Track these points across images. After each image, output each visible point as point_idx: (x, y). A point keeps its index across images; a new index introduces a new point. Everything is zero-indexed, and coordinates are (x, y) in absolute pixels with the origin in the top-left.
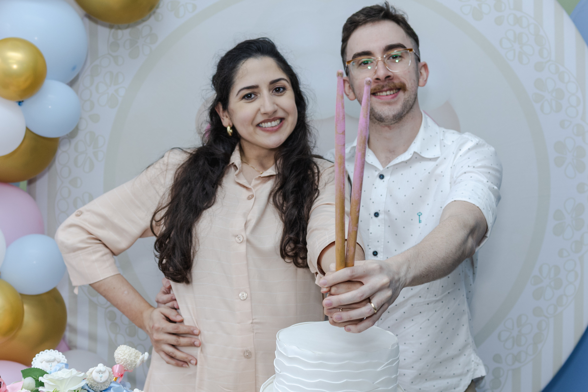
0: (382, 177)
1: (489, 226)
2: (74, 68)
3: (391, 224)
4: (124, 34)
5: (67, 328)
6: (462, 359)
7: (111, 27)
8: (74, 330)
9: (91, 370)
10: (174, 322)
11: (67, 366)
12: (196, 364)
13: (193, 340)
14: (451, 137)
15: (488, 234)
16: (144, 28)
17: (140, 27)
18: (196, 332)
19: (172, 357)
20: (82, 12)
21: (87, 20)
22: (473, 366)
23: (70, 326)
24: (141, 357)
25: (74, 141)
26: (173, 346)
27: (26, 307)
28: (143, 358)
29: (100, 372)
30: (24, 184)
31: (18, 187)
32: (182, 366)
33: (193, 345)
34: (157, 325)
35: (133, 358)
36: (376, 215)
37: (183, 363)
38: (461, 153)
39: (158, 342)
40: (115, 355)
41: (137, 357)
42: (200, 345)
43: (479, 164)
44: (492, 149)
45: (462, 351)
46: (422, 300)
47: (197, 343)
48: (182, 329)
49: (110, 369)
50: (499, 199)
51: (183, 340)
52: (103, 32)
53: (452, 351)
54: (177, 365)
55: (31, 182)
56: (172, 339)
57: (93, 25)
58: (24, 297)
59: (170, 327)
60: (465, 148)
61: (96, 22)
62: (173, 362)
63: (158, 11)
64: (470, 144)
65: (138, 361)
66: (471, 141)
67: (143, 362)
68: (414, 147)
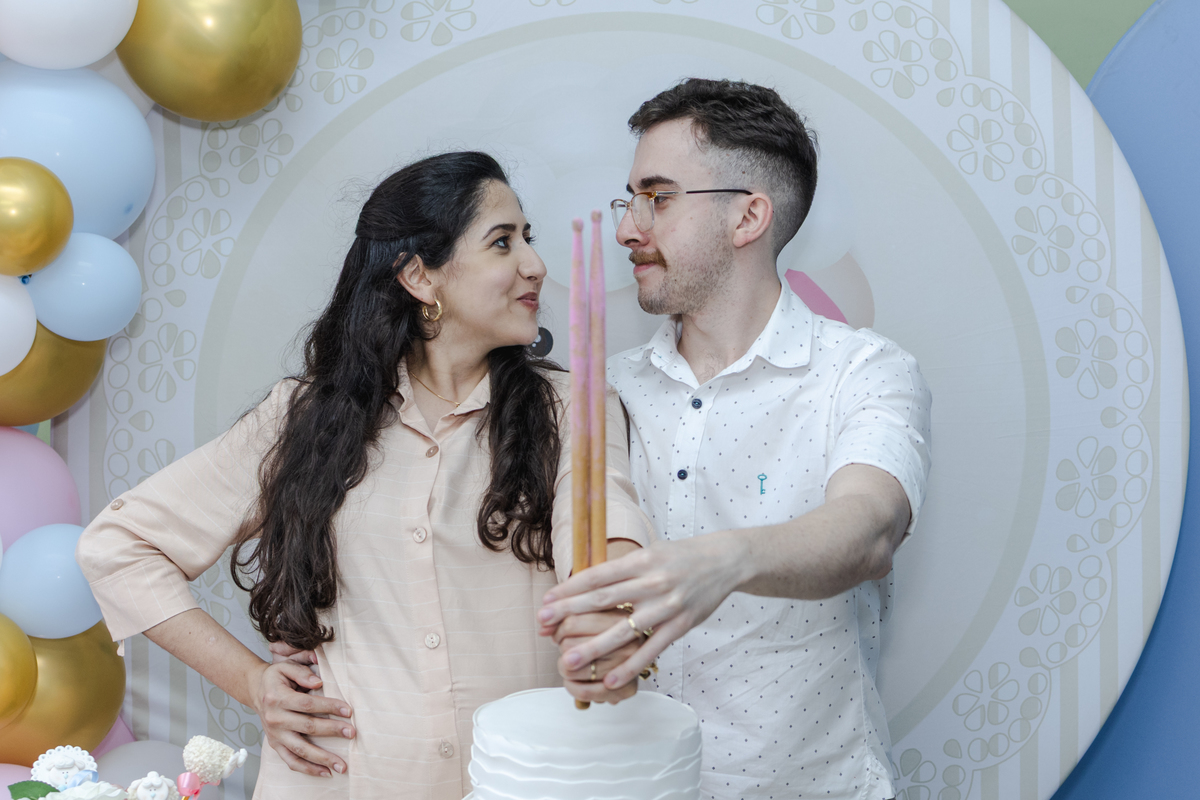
0: (697, 404)
1: (915, 511)
2: (129, 209)
3: (708, 493)
4: (229, 139)
5: (128, 699)
6: (847, 765)
7: (204, 127)
8: (142, 702)
9: (135, 783)
10: (306, 690)
11: (97, 776)
12: (345, 771)
13: (340, 726)
14: (836, 333)
16: (267, 124)
17: (259, 123)
18: (345, 711)
19: (301, 758)
20: (147, 102)
21: (159, 119)
22: (867, 778)
23: (134, 694)
24: (232, 758)
25: (137, 342)
26: (303, 736)
27: (40, 662)
28: (236, 759)
29: (151, 787)
30: (45, 426)
31: (34, 433)
32: (319, 774)
33: (339, 734)
34: (270, 696)
35: (216, 760)
36: (682, 475)
37: (321, 769)
38: (852, 365)
39: (274, 726)
40: (185, 755)
41: (225, 758)
42: (355, 735)
43: (888, 391)
44: (911, 359)
45: (846, 749)
46: (765, 643)
47: (348, 731)
48: (317, 702)
49: (170, 782)
51: (320, 725)
52: (190, 137)
53: (826, 747)
54: (311, 773)
55: (57, 422)
56: (301, 723)
57: (171, 125)
58: (36, 643)
59: (297, 699)
60: (860, 359)
61: (177, 120)
62: (303, 766)
63: (292, 91)
64: (868, 352)
65: (227, 766)
66: (870, 345)
67: (235, 766)
68: (760, 347)
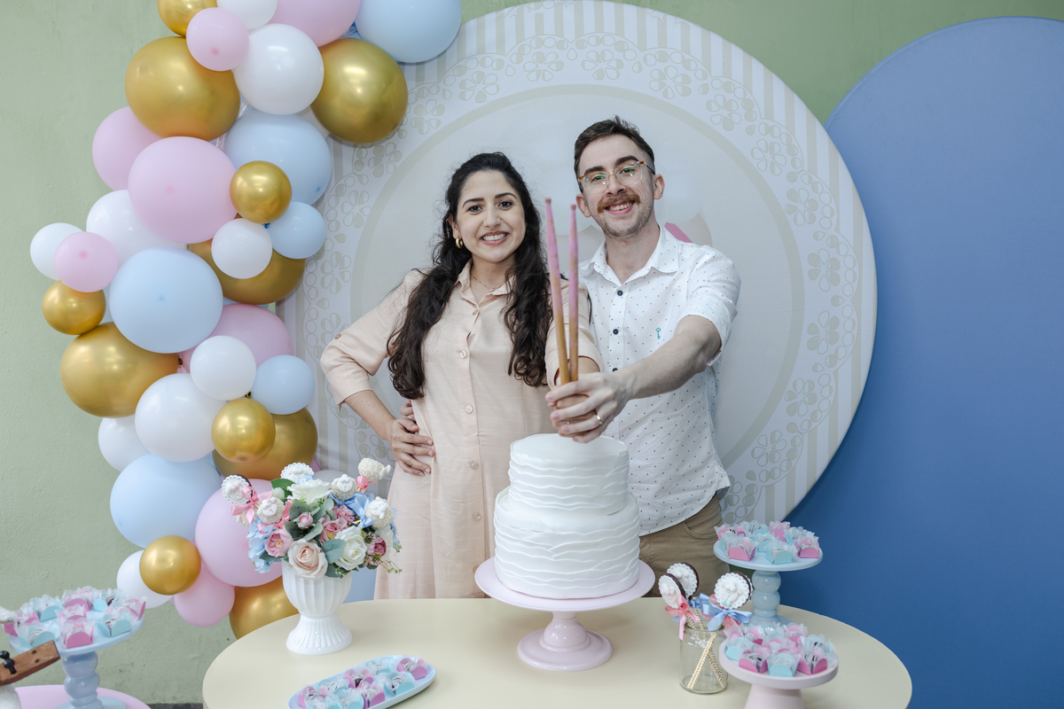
0: (620, 293)
1: (723, 340)
2: (318, 189)
3: (630, 341)
4: (368, 153)
5: (318, 449)
7: (355, 146)
8: (325, 451)
9: (335, 480)
10: (413, 433)
11: (314, 477)
12: (430, 472)
13: (427, 450)
14: (690, 250)
15: (722, 349)
16: (387, 145)
17: (384, 145)
18: (430, 442)
19: (410, 466)
20: (326, 132)
21: (331, 140)
22: (717, 477)
23: (321, 448)
24: (384, 469)
25: (320, 262)
26: (411, 455)
28: (386, 470)
29: (344, 482)
30: (273, 305)
31: (266, 308)
32: (418, 474)
33: (427, 454)
34: (394, 435)
35: (375, 470)
36: (616, 332)
37: (420, 471)
38: (697, 266)
39: (396, 450)
40: (359, 467)
41: (380, 469)
42: (434, 455)
43: (714, 278)
44: (730, 262)
45: (705, 463)
47: (430, 453)
48: (417, 438)
49: (354, 480)
50: (734, 314)
51: (418, 450)
52: (348, 151)
53: (694, 463)
54: (414, 474)
55: (279, 303)
56: (409, 448)
57: (337, 144)
59: (407, 436)
60: (701, 262)
61: (341, 142)
62: (410, 470)
63: (402, 128)
64: (707, 258)
65: (381, 474)
66: (708, 253)
67: (385, 473)
68: (652, 263)
